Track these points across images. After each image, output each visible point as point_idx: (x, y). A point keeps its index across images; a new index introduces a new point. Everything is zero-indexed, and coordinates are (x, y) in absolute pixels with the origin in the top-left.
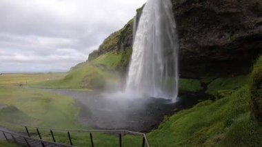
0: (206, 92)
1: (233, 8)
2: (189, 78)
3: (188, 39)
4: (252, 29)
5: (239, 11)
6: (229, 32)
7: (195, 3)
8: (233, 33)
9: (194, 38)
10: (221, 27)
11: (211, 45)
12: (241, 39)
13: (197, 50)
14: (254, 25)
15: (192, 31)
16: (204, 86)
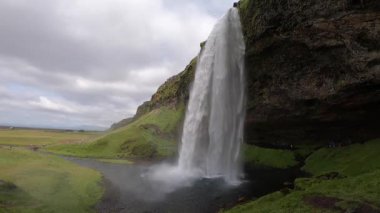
0: (302, 169)
1: (331, 38)
2: (276, 147)
3: (273, 88)
4: (362, 72)
5: (340, 42)
6: (331, 77)
7: (278, 34)
8: (337, 78)
9: (283, 87)
10: (318, 70)
11: (307, 98)
12: (348, 89)
13: (288, 105)
14: (363, 66)
15: (278, 76)
16: (301, 160)
